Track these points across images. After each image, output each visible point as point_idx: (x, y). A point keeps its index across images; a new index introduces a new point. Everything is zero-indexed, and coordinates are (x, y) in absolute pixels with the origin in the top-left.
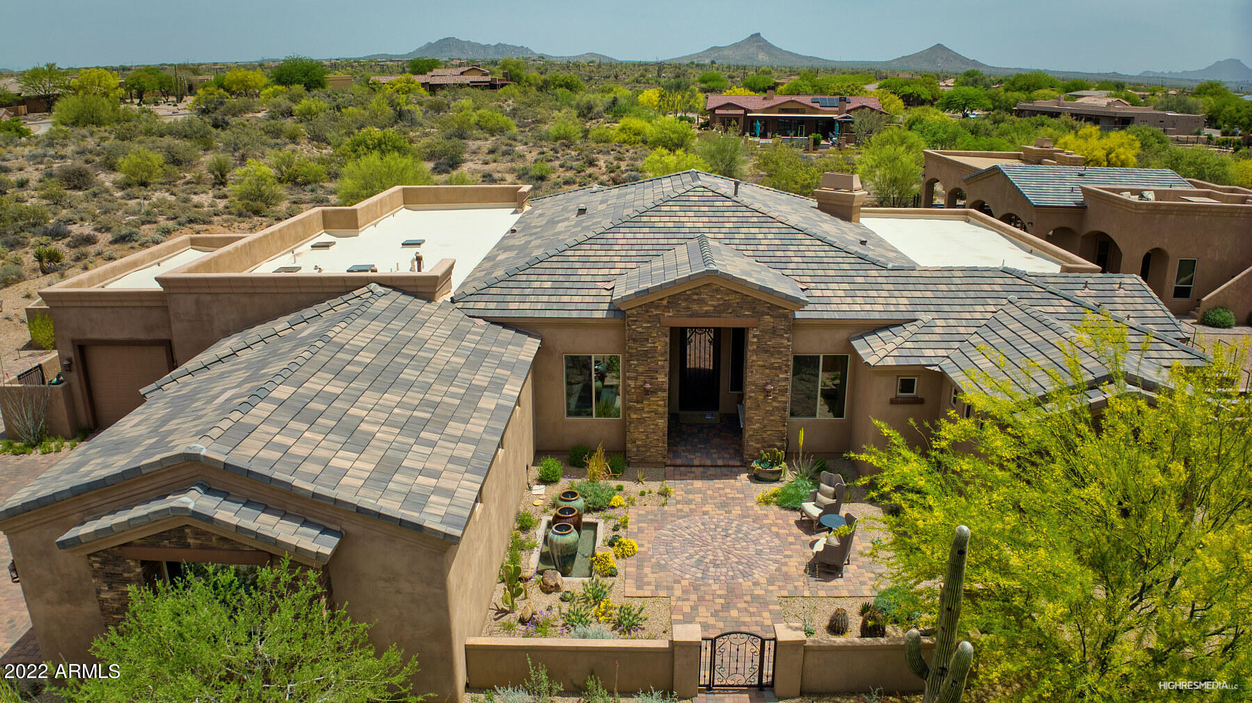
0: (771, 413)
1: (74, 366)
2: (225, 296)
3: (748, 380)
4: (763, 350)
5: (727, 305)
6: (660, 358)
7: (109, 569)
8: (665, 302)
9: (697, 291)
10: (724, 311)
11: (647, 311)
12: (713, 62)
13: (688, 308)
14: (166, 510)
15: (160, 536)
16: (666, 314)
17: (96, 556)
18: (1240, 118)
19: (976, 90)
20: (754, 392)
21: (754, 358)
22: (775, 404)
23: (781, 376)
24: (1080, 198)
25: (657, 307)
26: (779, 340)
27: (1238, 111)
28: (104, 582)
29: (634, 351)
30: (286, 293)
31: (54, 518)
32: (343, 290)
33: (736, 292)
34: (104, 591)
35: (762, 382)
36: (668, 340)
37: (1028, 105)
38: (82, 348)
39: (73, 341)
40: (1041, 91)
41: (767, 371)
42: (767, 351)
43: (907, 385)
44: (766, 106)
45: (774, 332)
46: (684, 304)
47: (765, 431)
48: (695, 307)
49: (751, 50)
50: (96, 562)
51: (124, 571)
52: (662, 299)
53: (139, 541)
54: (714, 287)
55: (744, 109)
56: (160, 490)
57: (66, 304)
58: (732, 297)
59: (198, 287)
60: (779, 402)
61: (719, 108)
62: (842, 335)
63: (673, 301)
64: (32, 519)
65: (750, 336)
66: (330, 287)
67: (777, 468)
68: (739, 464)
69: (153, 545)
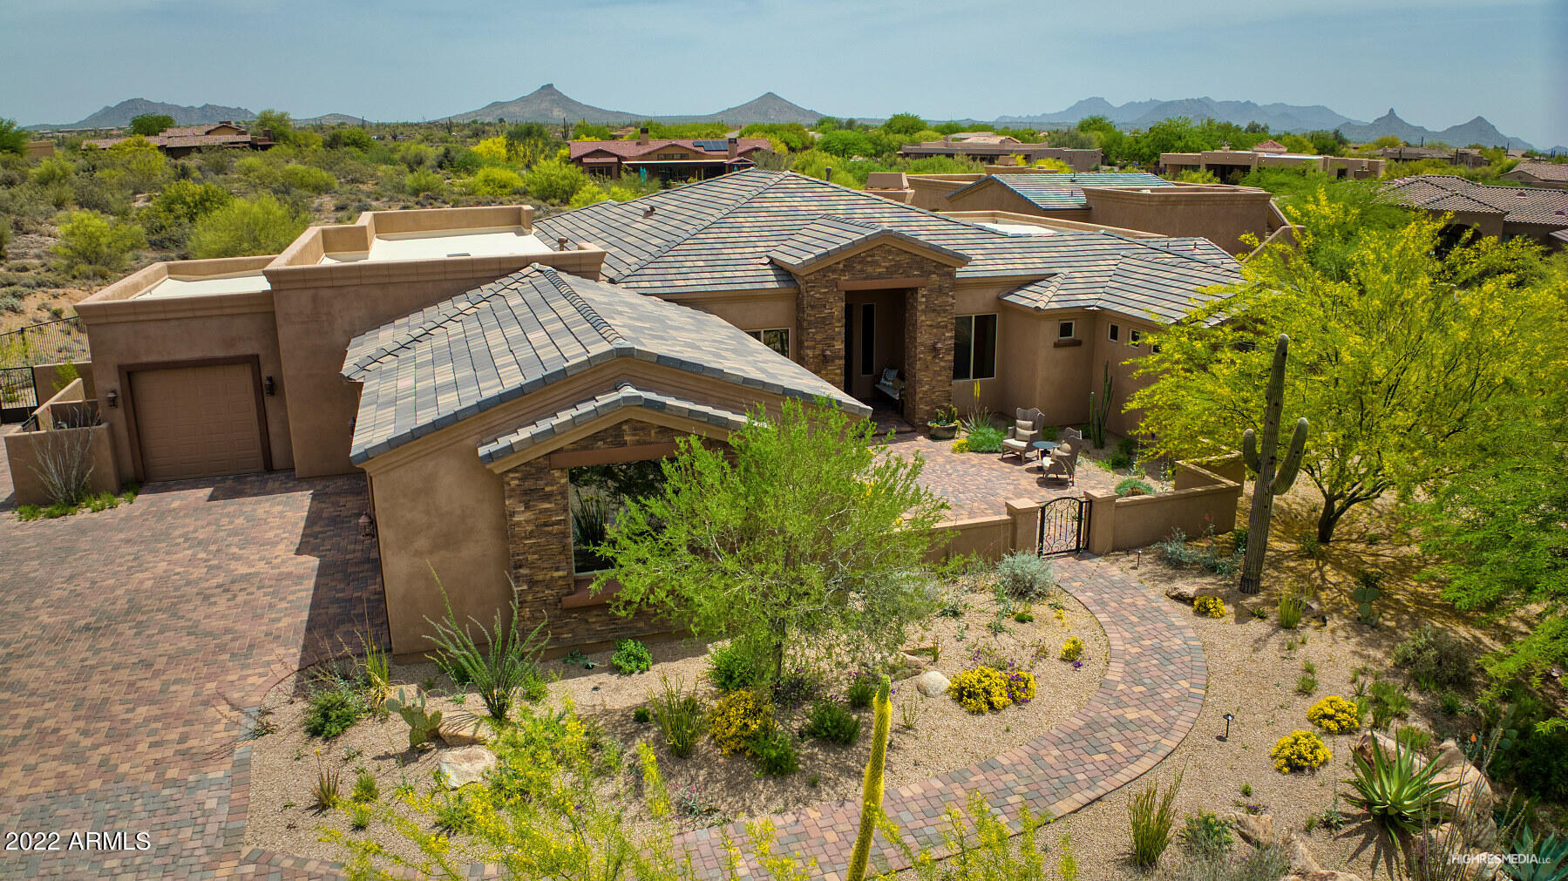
0: (937, 373)
1: (120, 402)
2: (353, 289)
3: (918, 341)
4: (932, 310)
5: (898, 265)
6: (837, 324)
7: (529, 484)
8: (841, 266)
9: (871, 253)
10: (895, 272)
11: (825, 276)
12: (501, 120)
13: (862, 271)
14: (618, 401)
15: (595, 437)
16: (843, 278)
17: (517, 472)
18: (1140, 150)
19: (855, 133)
20: (923, 353)
21: (923, 318)
22: (942, 364)
23: (947, 335)
24: (1083, 200)
25: (834, 271)
26: (944, 298)
27: (1137, 142)
28: (520, 502)
29: (813, 318)
30: (428, 282)
31: (444, 444)
32: (497, 273)
33: (906, 252)
34: (519, 513)
35: (930, 342)
36: (843, 304)
37: (915, 149)
38: (130, 374)
39: (120, 368)
40: (922, 133)
41: (935, 330)
42: (934, 311)
43: (1066, 330)
44: (642, 152)
45: (940, 290)
46: (859, 267)
47: (934, 393)
48: (869, 269)
49: (543, 106)
50: (513, 478)
51: (547, 485)
52: (838, 263)
53: (570, 447)
54: (887, 248)
55: (617, 156)
56: (576, 396)
57: (112, 319)
58: (902, 257)
59: (316, 280)
60: (946, 361)
61: (587, 155)
62: (991, 294)
63: (849, 264)
64: (416, 449)
65: (919, 295)
66: (483, 270)
67: (953, 425)
68: (909, 429)
69: (586, 448)
